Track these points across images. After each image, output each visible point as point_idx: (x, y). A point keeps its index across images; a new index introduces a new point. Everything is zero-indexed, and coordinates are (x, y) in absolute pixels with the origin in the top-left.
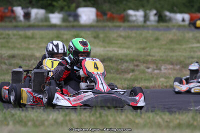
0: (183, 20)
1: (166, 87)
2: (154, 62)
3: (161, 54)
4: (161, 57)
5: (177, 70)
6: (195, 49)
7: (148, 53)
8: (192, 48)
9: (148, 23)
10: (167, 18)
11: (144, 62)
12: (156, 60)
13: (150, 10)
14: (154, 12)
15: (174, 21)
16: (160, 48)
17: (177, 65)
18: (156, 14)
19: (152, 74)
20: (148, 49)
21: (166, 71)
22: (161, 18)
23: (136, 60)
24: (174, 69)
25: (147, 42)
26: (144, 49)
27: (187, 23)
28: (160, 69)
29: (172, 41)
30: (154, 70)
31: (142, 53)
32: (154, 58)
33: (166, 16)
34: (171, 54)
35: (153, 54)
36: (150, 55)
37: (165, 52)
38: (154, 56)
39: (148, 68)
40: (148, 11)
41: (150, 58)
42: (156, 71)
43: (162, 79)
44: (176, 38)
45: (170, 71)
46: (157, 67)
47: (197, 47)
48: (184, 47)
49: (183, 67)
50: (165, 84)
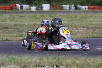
0: (85, 9)
1: (82, 38)
2: (75, 27)
3: (78, 23)
4: (78, 24)
5: (85, 30)
6: (92, 21)
7: (72, 23)
8: (91, 20)
9: (71, 10)
10: (79, 8)
11: (71, 27)
12: (76, 26)
13: (72, 4)
14: (74, 5)
15: (81, 9)
16: (77, 21)
17: (85, 28)
18: (74, 6)
19: (74, 32)
20: (72, 21)
21: (80, 31)
22: (76, 8)
23: (68, 26)
24: (84, 30)
25: (71, 18)
26: (70, 21)
27: (87, 10)
28: (78, 30)
29: (82, 17)
30: (76, 30)
31: (70, 23)
32: (75, 25)
33: (78, 7)
34: (82, 23)
35: (75, 23)
36: (73, 24)
37: (79, 22)
38: (75, 24)
39: (73, 29)
40: (71, 5)
41: (74, 25)
42: (76, 31)
43: (79, 34)
44: (83, 16)
45: (82, 31)
46: (77, 29)
47: (93, 20)
48: (87, 20)
49: (88, 29)
50: (81, 37)
